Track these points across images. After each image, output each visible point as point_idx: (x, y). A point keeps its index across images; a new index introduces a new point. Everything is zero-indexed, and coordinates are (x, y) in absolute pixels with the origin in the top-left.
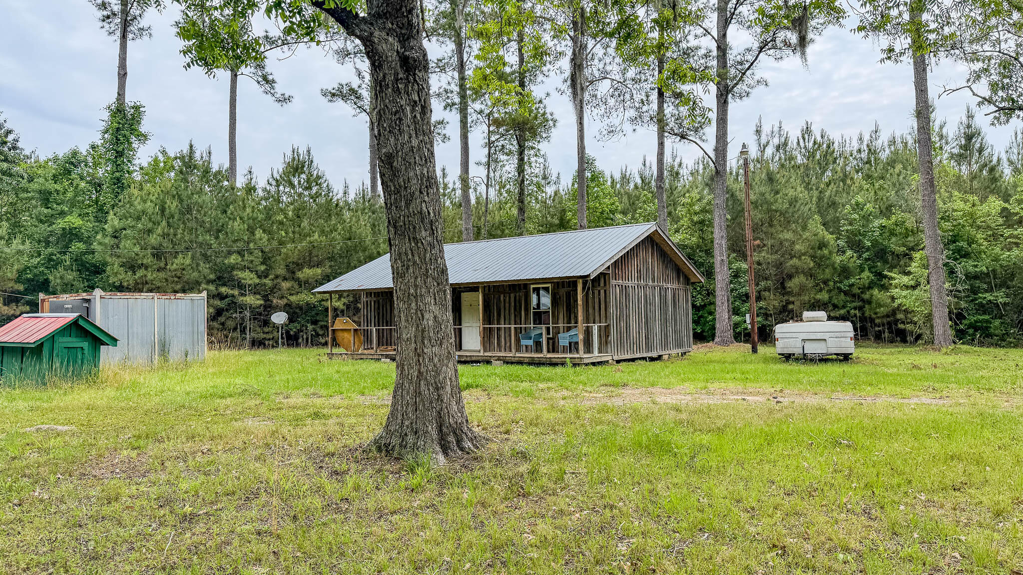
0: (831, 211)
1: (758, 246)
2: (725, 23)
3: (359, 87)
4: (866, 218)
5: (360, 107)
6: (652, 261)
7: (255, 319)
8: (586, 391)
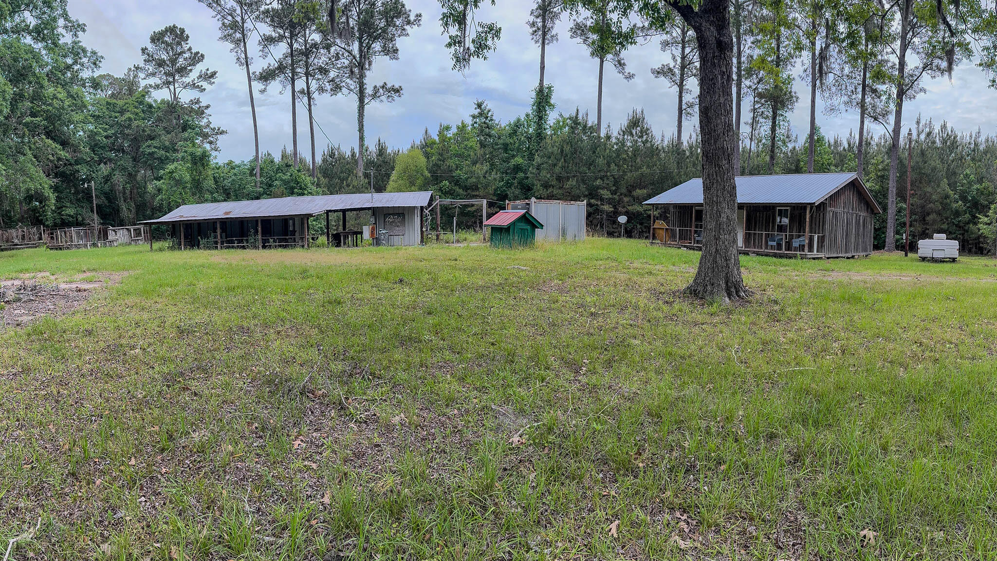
0: (953, 177)
1: (913, 194)
2: (904, 48)
3: (674, 67)
4: (970, 183)
5: (674, 81)
6: (851, 197)
7: (608, 220)
8: (809, 273)
